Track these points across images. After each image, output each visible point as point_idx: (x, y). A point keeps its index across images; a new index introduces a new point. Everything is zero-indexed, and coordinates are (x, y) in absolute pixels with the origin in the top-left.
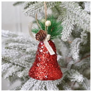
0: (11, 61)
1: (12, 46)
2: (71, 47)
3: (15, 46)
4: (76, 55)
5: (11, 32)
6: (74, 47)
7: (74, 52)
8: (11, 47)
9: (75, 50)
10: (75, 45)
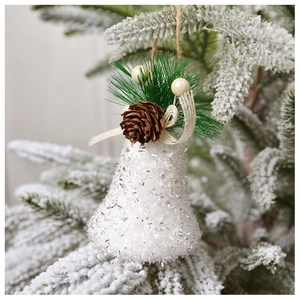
0: (71, 212)
1: (77, 177)
2: (252, 171)
3: (86, 177)
4: (266, 192)
5: (77, 151)
6: (258, 170)
7: (259, 184)
8: (76, 179)
9: (263, 179)
10: (264, 166)
